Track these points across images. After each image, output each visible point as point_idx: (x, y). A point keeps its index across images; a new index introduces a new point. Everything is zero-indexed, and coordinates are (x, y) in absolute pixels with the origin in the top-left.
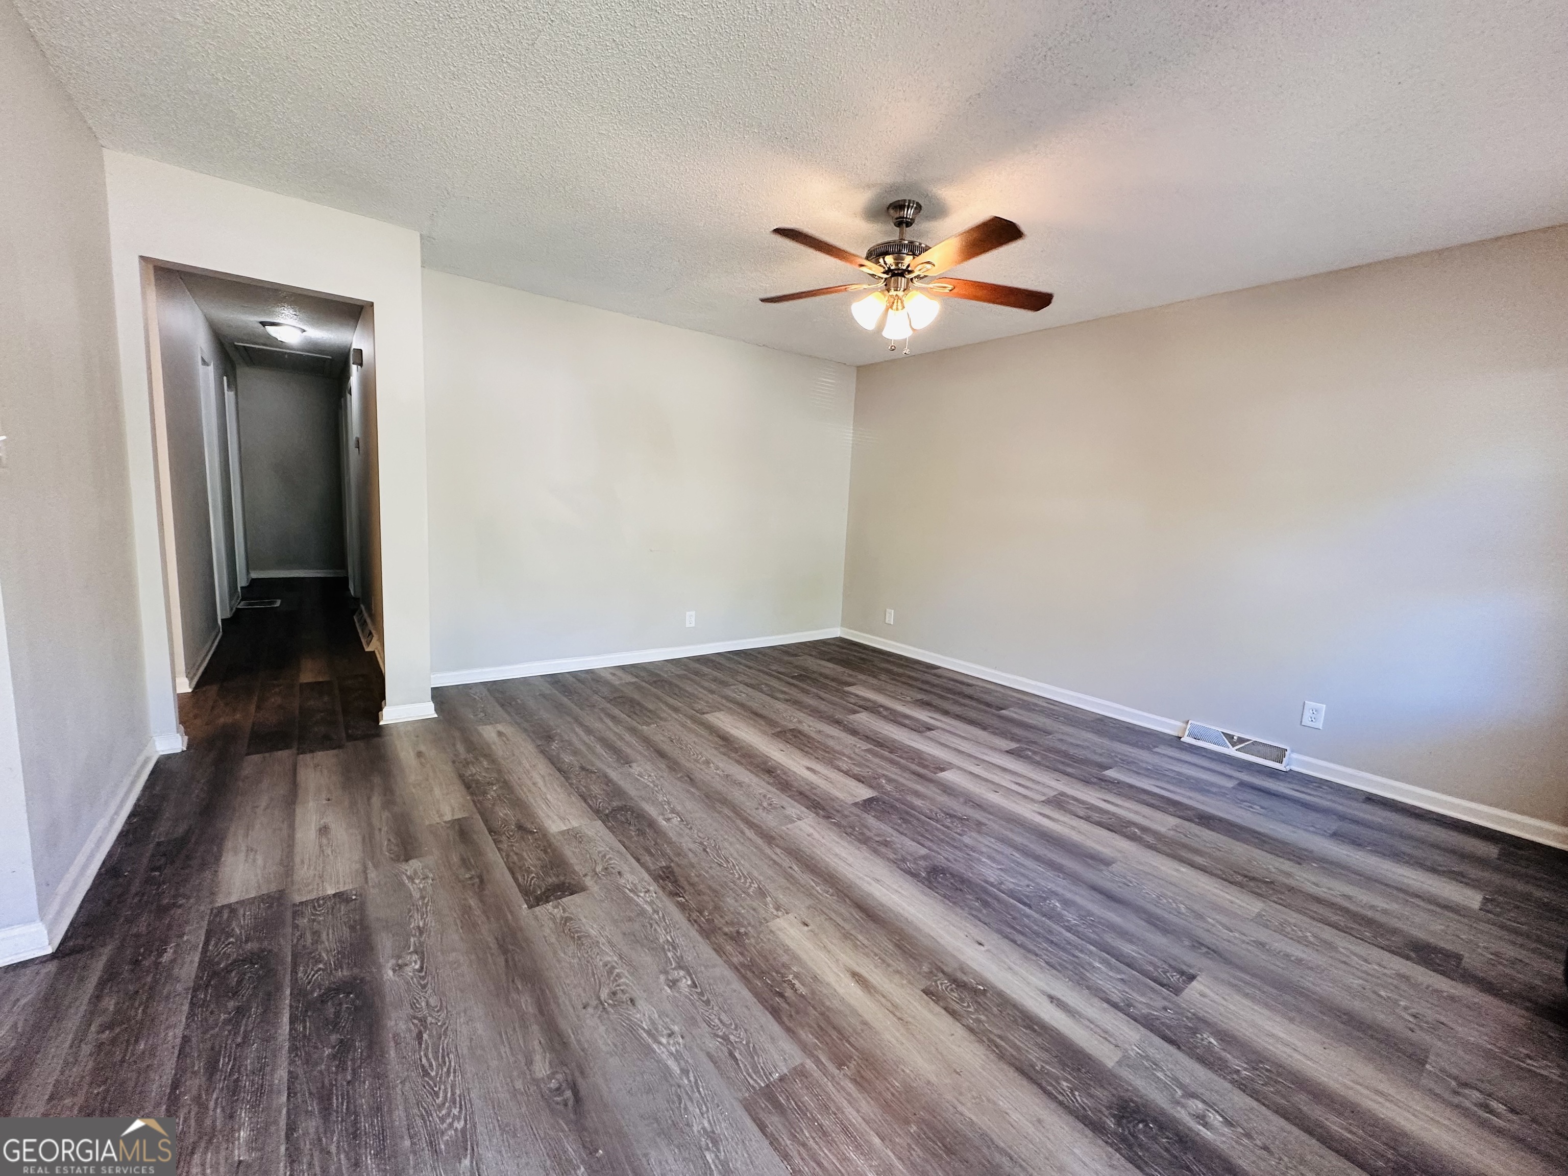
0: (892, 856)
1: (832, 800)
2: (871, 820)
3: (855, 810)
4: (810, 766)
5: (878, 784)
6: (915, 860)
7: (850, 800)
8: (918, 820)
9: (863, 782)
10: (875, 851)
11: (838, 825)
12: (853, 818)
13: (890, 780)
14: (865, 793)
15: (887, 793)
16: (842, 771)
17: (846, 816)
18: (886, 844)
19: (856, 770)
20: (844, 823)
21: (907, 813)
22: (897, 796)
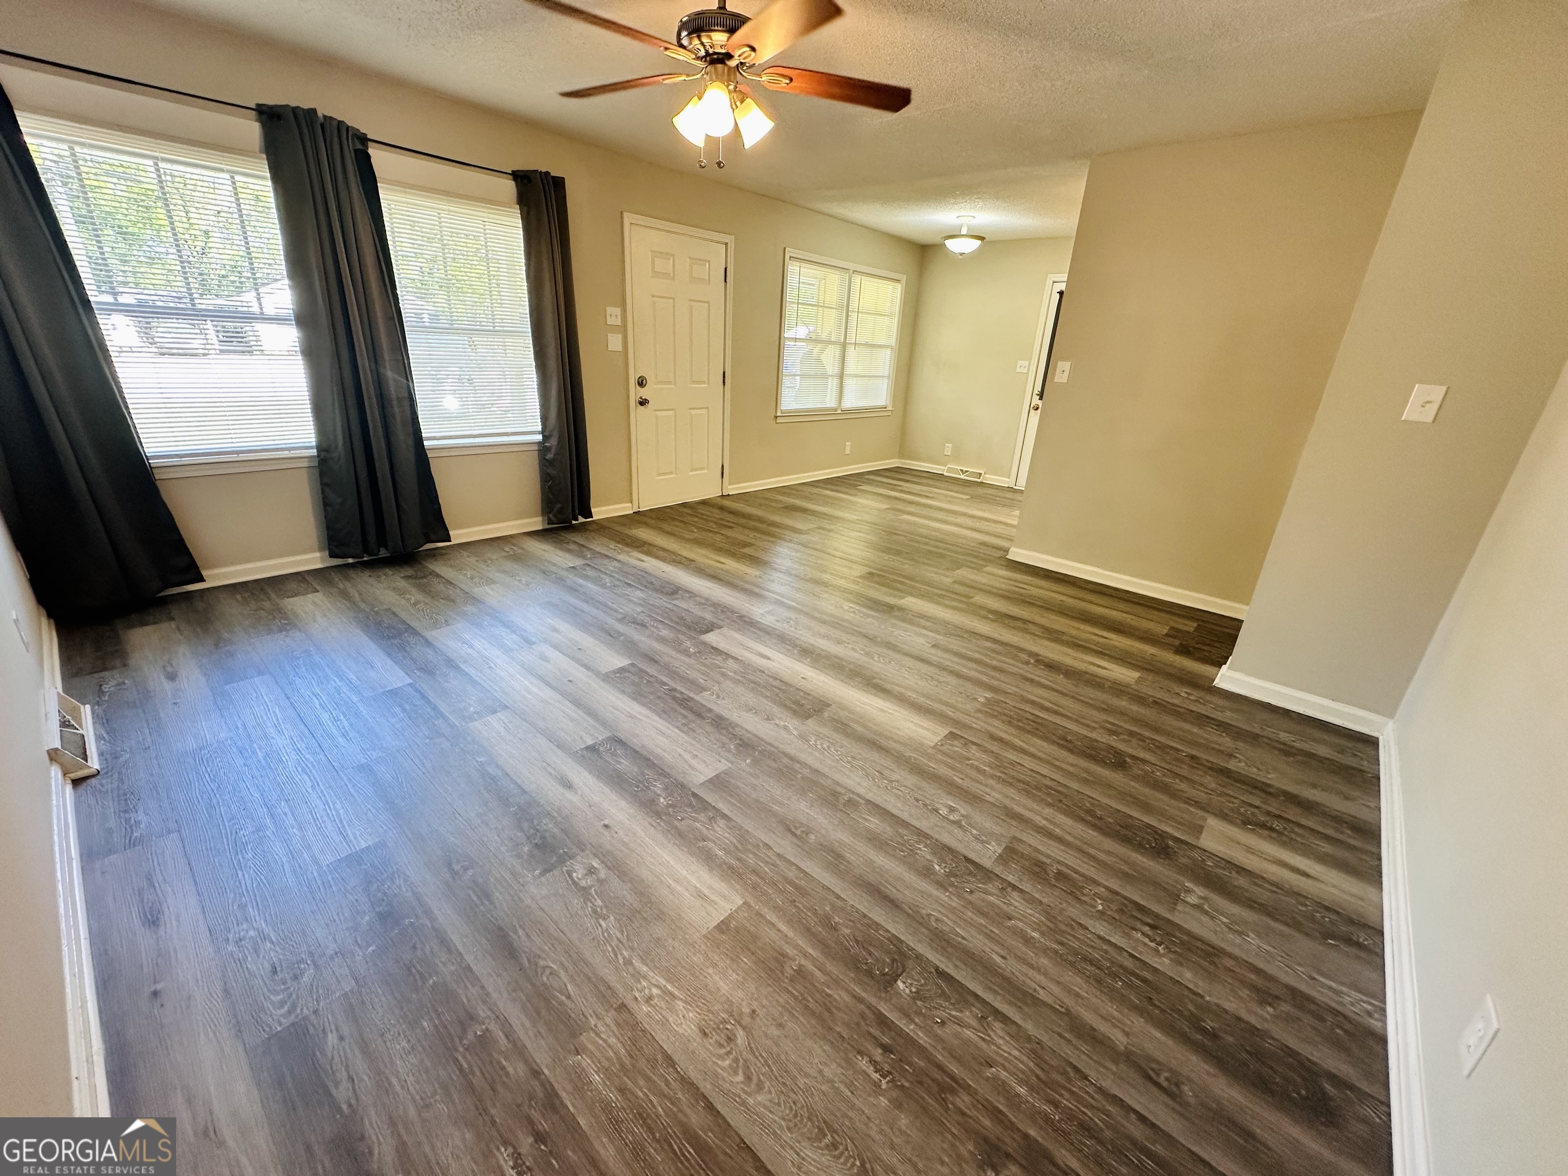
0: (698, 598)
1: (739, 630)
2: (709, 617)
3: (720, 623)
4: (768, 661)
5: (697, 647)
6: (683, 598)
7: (725, 630)
8: (671, 620)
9: (712, 647)
10: (707, 599)
11: (733, 612)
12: (722, 617)
13: (685, 652)
14: (711, 638)
15: (691, 638)
16: (733, 658)
17: (728, 618)
18: (700, 604)
19: (718, 660)
20: (729, 614)
21: (677, 623)
22: (681, 637)
